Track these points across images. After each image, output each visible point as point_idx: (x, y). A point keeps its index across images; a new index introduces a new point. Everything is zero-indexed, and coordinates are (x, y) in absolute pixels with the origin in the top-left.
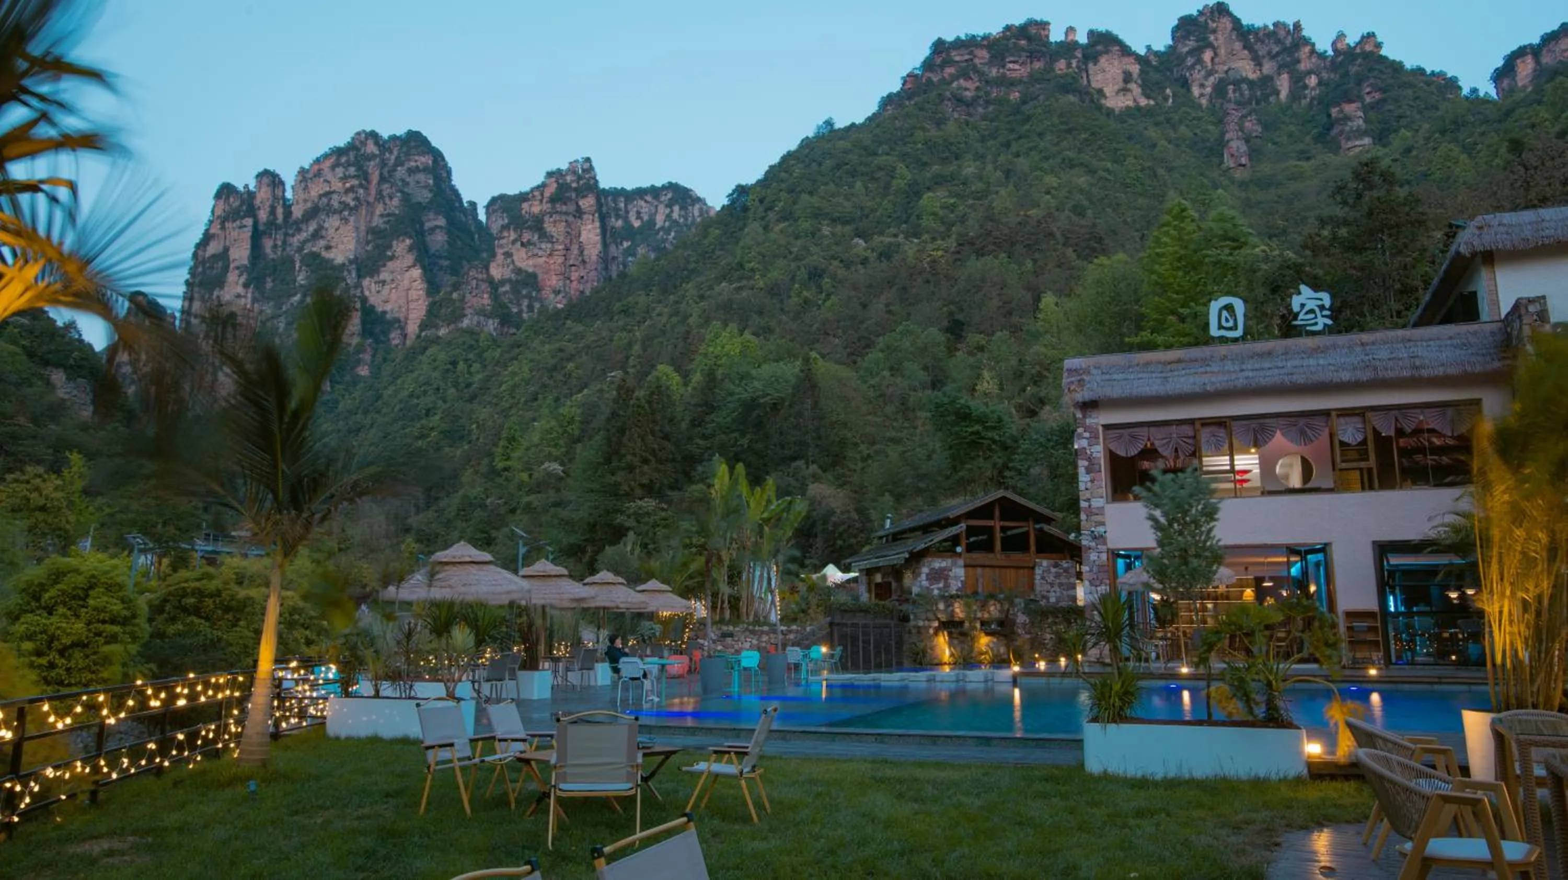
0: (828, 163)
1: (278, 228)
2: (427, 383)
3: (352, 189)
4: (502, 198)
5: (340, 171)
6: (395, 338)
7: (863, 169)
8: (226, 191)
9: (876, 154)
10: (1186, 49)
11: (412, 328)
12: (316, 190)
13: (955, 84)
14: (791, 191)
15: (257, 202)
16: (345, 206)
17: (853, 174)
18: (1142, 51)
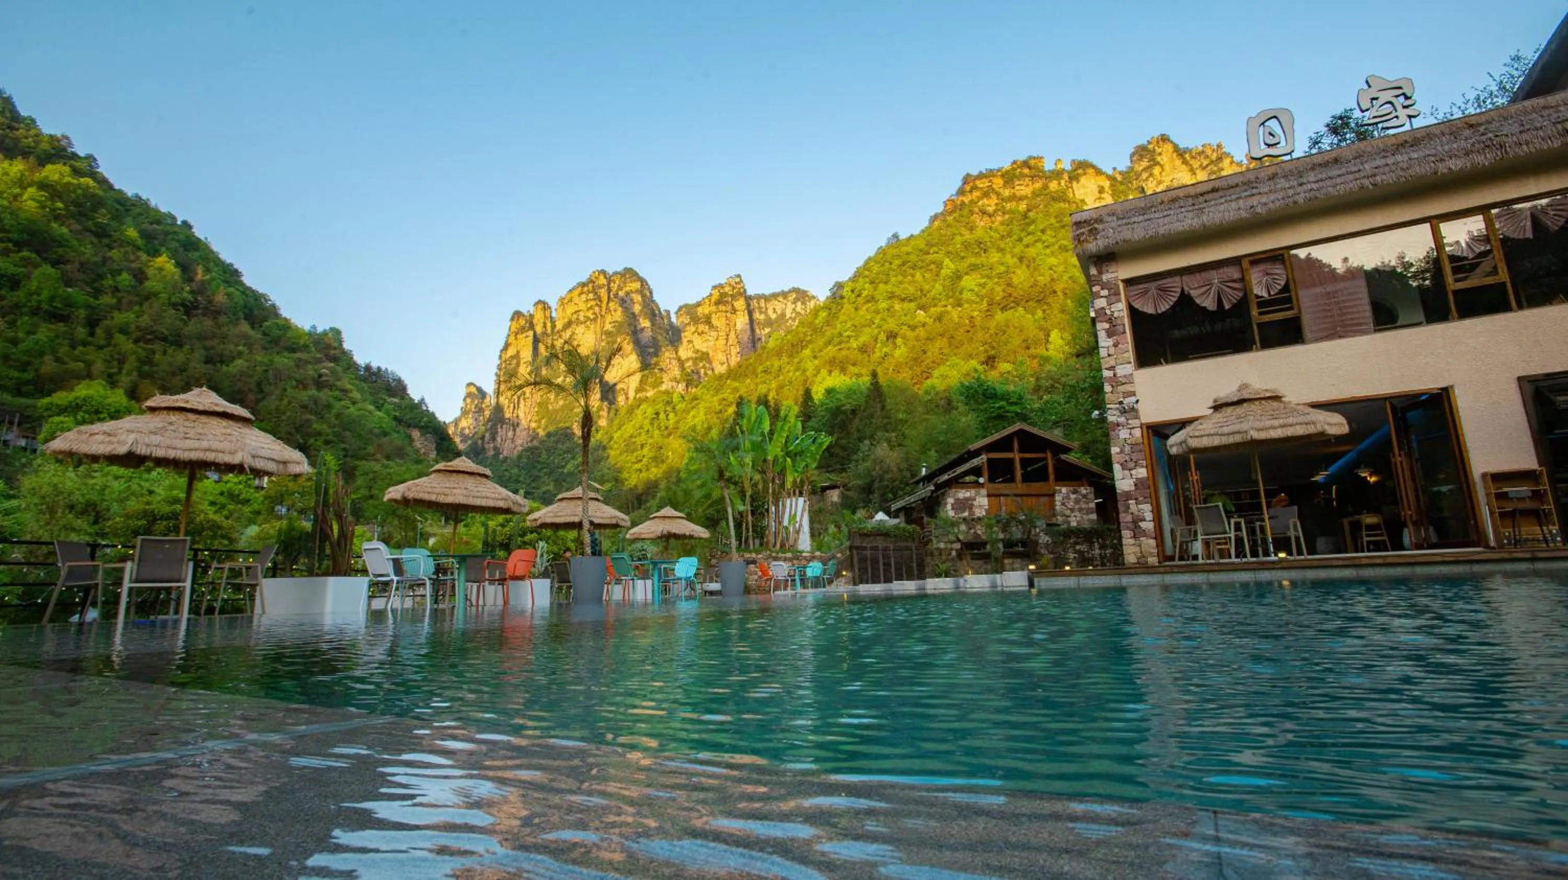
0: (897, 262)
1: (548, 335)
2: (641, 428)
3: (591, 308)
4: (686, 306)
5: (584, 297)
6: (621, 400)
7: (921, 264)
8: (517, 315)
9: (928, 253)
10: (1141, 168)
11: (632, 394)
12: (570, 309)
13: (980, 203)
14: (872, 283)
15: (535, 321)
16: (588, 318)
17: (914, 267)
18: (1110, 172)
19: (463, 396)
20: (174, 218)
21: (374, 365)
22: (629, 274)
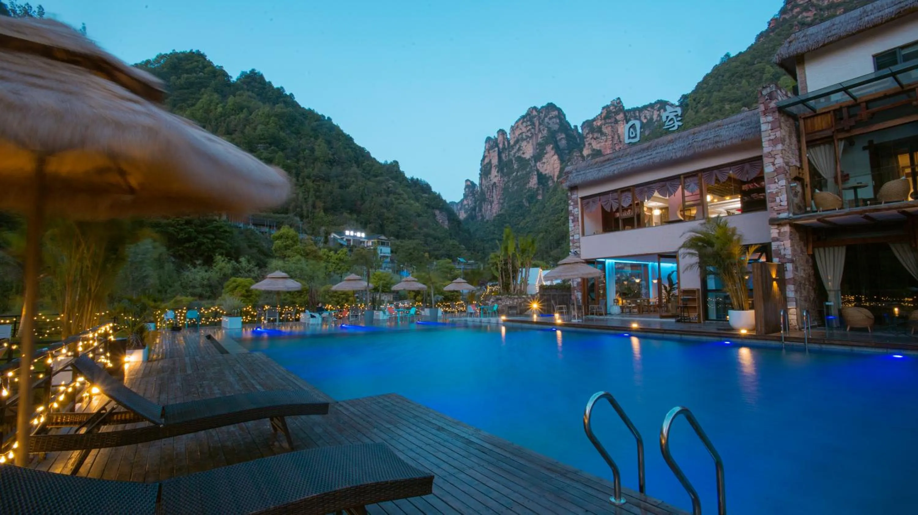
0: (728, 74)
1: (506, 149)
2: (561, 199)
3: (529, 130)
4: (587, 121)
5: (525, 124)
6: (550, 183)
11: (556, 179)
12: (518, 132)
15: (498, 141)
16: (527, 137)
17: (741, 77)
19: (464, 187)
20: (324, 117)
21: (415, 177)
22: (551, 107)
